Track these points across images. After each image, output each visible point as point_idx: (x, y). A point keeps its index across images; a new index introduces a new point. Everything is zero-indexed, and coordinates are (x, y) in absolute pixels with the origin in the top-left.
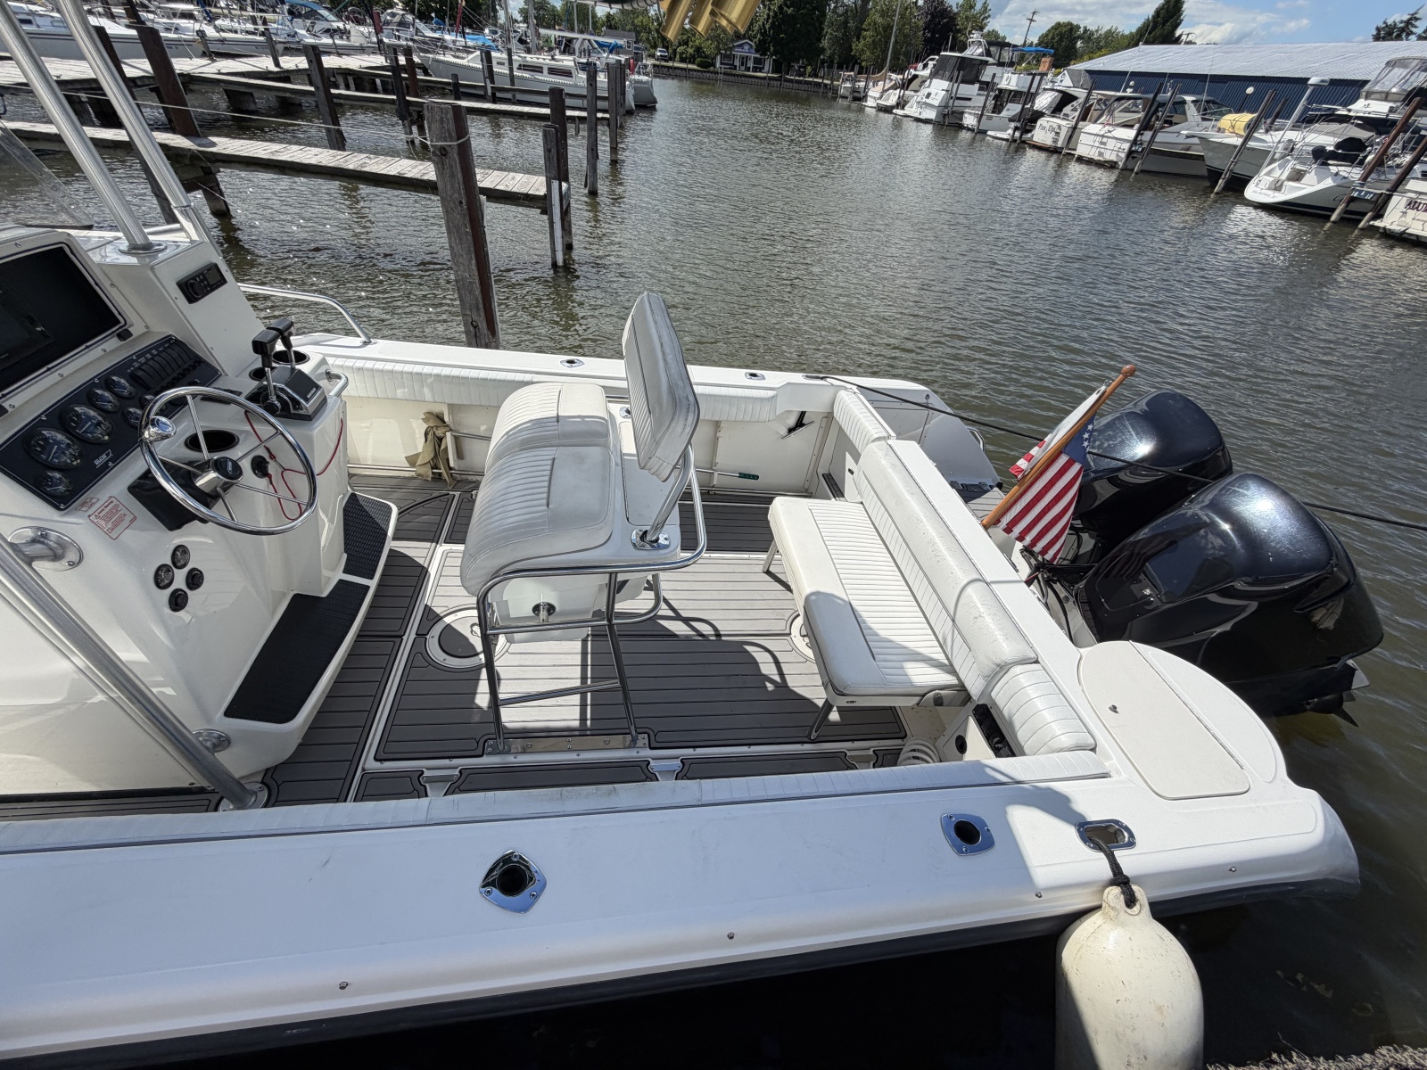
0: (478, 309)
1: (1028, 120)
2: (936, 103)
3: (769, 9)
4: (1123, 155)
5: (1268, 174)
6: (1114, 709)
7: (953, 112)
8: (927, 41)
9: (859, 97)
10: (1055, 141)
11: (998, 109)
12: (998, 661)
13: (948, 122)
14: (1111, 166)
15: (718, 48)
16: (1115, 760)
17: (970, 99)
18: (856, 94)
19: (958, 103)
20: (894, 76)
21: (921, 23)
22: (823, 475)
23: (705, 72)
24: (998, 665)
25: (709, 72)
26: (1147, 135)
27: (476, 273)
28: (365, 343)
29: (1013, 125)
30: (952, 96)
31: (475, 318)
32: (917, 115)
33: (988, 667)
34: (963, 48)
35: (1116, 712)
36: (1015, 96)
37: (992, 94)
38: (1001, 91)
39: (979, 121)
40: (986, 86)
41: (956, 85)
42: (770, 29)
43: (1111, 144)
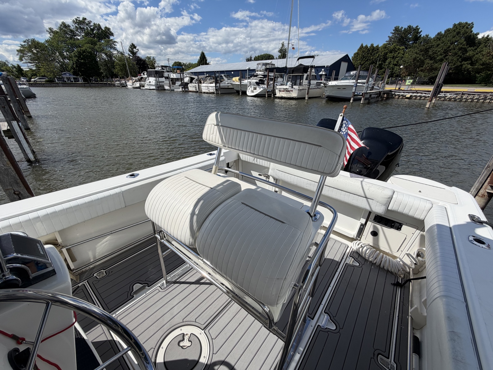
1: (185, 85)
2: (154, 84)
3: (73, 61)
4: (215, 90)
5: (249, 89)
7: (160, 86)
8: (139, 68)
9: (124, 86)
10: (196, 89)
11: (174, 83)
13: (160, 88)
14: (213, 93)
15: (54, 75)
17: (164, 82)
18: (122, 85)
19: (160, 83)
20: (134, 78)
21: (135, 63)
23: (52, 84)
25: (54, 84)
26: (218, 85)
29: (181, 87)
30: (157, 82)
32: (149, 88)
34: (155, 68)
36: (177, 79)
37: (170, 80)
38: (172, 78)
39: (170, 87)
40: (167, 78)
41: (157, 78)
42: (76, 67)
43: (210, 88)
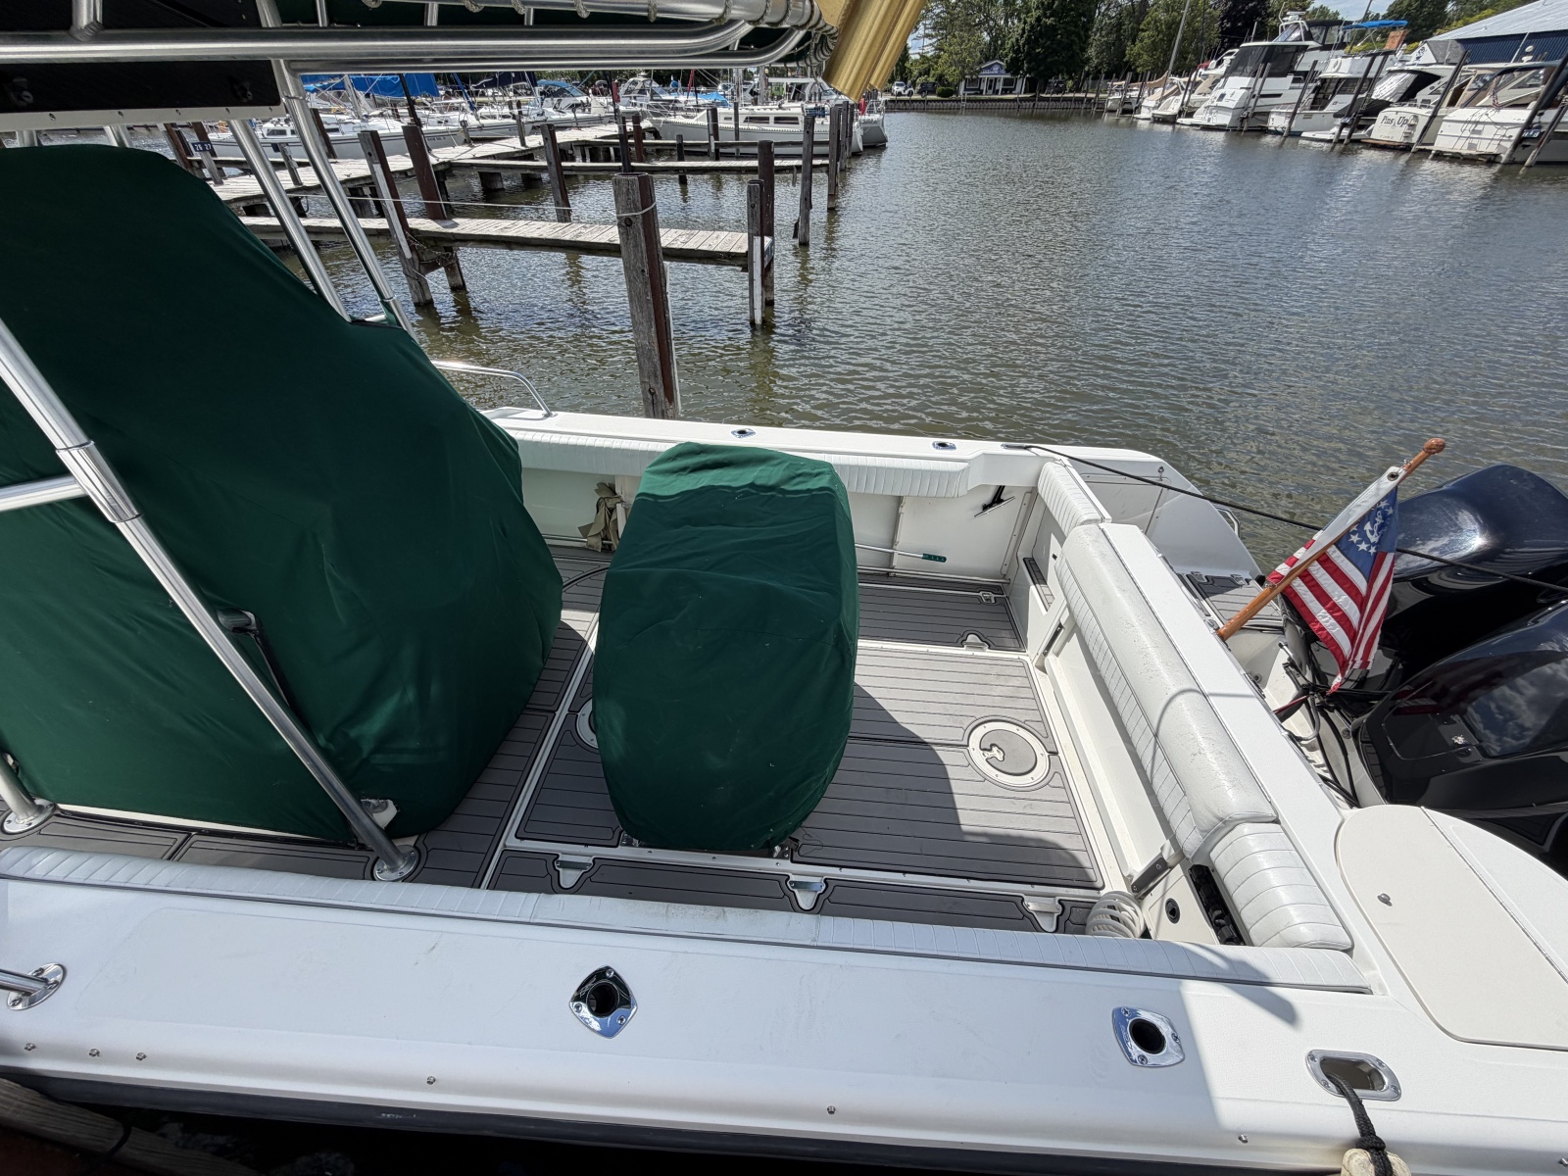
0: (656, 376)
1: (1366, 112)
2: (1232, 105)
3: (1025, 23)
4: (1509, 145)
6: (1386, 900)
7: (1255, 114)
8: (1225, 33)
9: (1129, 109)
10: (1408, 136)
11: (1320, 101)
12: (1221, 815)
13: (1249, 125)
14: (1490, 160)
15: (963, 74)
16: (1379, 971)
17: (1279, 95)
18: (1127, 106)
19: (1262, 101)
20: (1176, 79)
21: (1218, 13)
22: (1024, 560)
23: (946, 101)
24: (1221, 819)
25: (950, 101)
26: (1549, 115)
27: (655, 341)
28: (548, 415)
29: (1339, 121)
30: (1254, 95)
31: (653, 385)
32: (1205, 123)
33: (1207, 820)
34: (1275, 34)
35: (1390, 904)
36: (1343, 85)
37: (1312, 85)
38: (1324, 81)
39: (1290, 123)
40: (1302, 77)
41: (1260, 80)
42: (1024, 45)
43: (1489, 132)
